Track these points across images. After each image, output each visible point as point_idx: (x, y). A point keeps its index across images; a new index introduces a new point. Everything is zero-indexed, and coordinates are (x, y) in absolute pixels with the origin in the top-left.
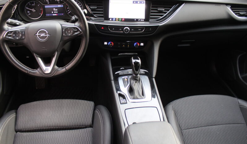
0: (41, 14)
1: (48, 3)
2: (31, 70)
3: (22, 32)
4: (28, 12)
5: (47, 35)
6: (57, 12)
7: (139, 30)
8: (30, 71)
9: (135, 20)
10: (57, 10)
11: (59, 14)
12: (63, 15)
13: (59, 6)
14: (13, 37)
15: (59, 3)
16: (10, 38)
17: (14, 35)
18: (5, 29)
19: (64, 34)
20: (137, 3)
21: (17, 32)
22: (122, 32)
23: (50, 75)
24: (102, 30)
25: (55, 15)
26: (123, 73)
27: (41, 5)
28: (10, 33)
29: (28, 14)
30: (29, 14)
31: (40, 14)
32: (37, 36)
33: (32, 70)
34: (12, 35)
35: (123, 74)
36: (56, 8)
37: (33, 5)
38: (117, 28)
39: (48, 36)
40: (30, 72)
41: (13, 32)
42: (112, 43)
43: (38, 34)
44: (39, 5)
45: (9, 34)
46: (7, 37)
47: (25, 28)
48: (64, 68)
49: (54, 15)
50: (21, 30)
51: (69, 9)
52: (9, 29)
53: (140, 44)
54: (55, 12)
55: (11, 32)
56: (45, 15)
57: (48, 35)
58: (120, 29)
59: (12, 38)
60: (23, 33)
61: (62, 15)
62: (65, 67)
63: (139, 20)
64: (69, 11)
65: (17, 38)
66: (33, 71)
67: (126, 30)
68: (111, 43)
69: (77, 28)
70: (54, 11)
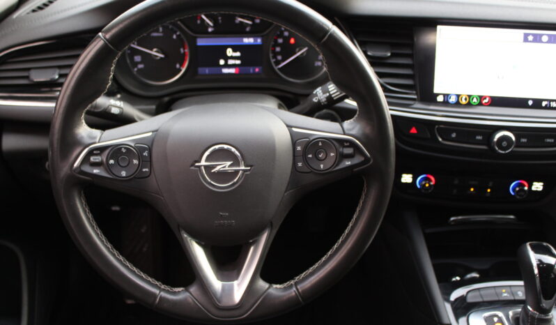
0: (182, 65)
1: (210, 30)
2: (164, 290)
3: (141, 150)
4: (138, 58)
5: (239, 166)
6: (238, 62)
7: (548, 140)
8: (163, 294)
9: (530, 103)
10: (238, 54)
11: (244, 69)
12: (258, 74)
13: (248, 41)
14: (108, 168)
15: (248, 29)
16: (96, 171)
17: (112, 162)
18: (82, 137)
19: (300, 164)
20: (541, 41)
21: (124, 150)
22: (484, 147)
23: (237, 313)
24: (413, 136)
25: (232, 71)
26: (481, 296)
27: (182, 36)
28: (96, 155)
29: (136, 64)
30: (141, 66)
31: (178, 66)
32: (203, 168)
33: (168, 292)
34: (105, 160)
35: (480, 300)
36: (235, 49)
37: (155, 34)
38: (467, 132)
39: (244, 171)
40: (162, 298)
41: (107, 151)
42: (430, 180)
43: (203, 163)
44: (178, 36)
45: (92, 159)
46: (87, 169)
47: (150, 134)
48: (291, 286)
49: (225, 71)
50: (136, 141)
51: (279, 53)
52: (95, 138)
53: (530, 186)
54: (231, 62)
55: (102, 149)
56: (196, 73)
57: (243, 168)
58: (479, 138)
59: (104, 174)
60: (146, 154)
61: (255, 73)
62: (296, 284)
63: (544, 104)
64: (279, 58)
65: (124, 174)
66: (174, 293)
67: (504, 144)
68: (426, 179)
69: (352, 144)
70: (226, 58)
